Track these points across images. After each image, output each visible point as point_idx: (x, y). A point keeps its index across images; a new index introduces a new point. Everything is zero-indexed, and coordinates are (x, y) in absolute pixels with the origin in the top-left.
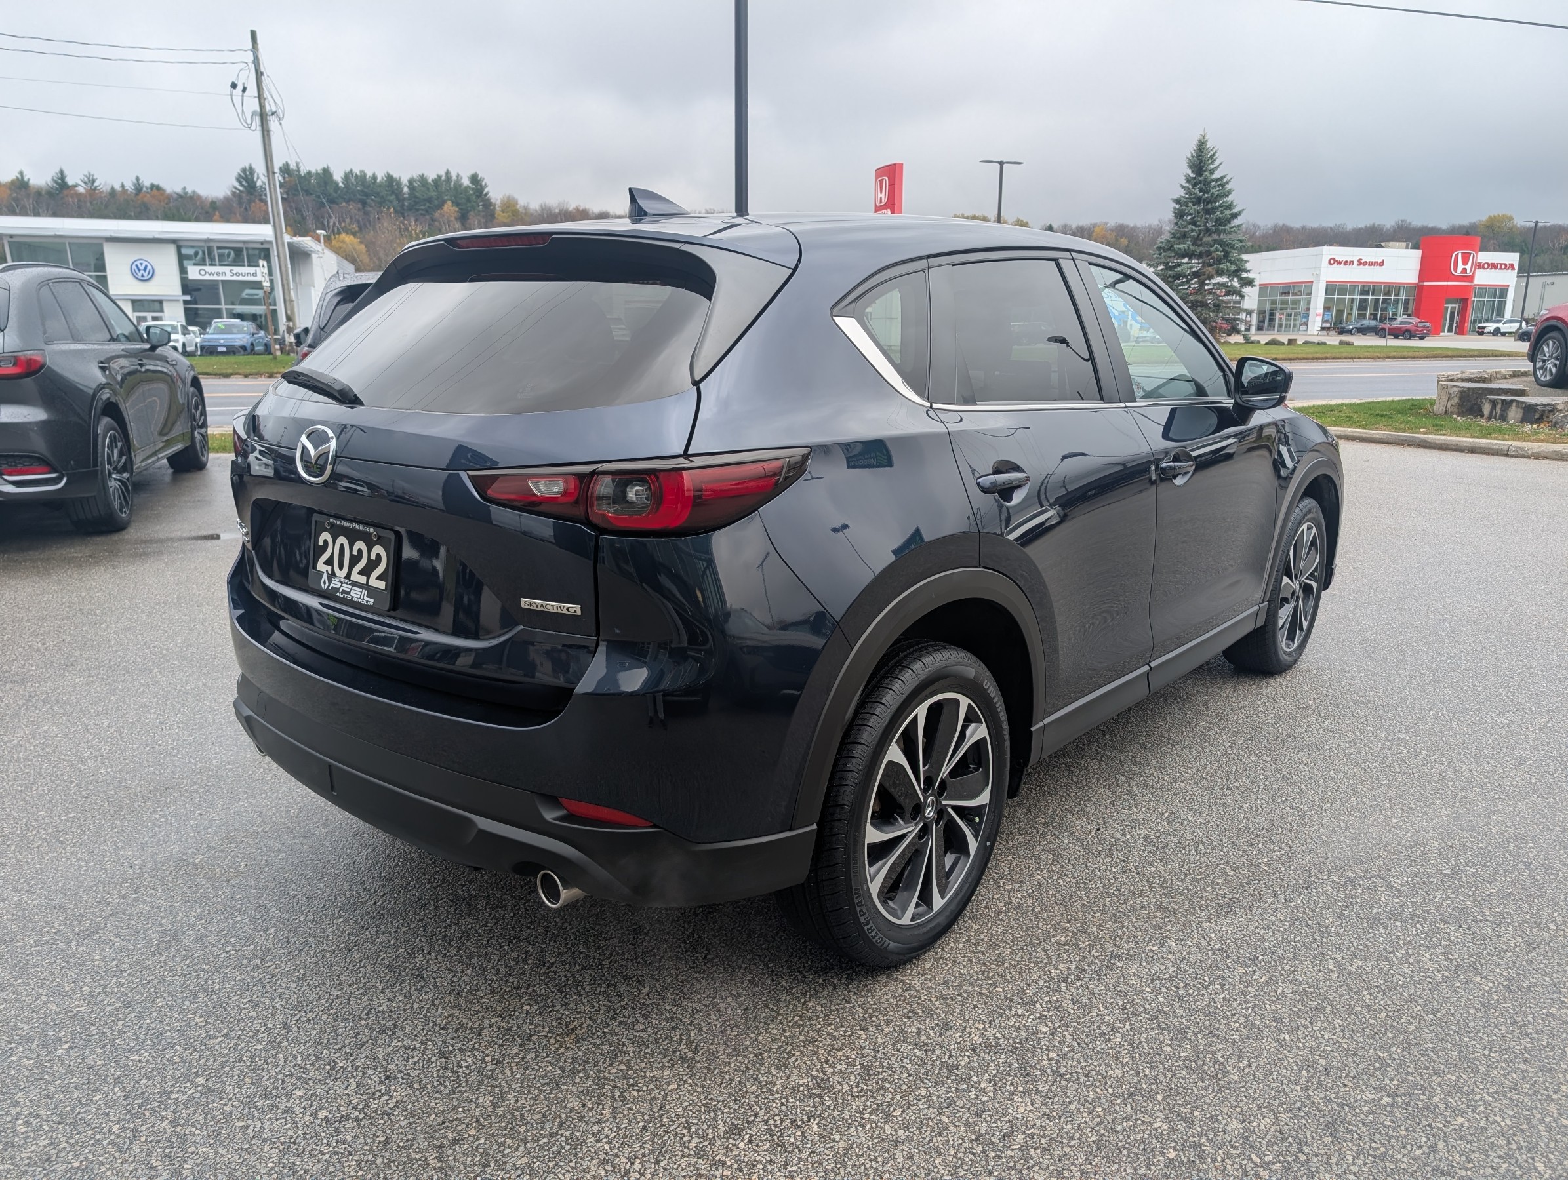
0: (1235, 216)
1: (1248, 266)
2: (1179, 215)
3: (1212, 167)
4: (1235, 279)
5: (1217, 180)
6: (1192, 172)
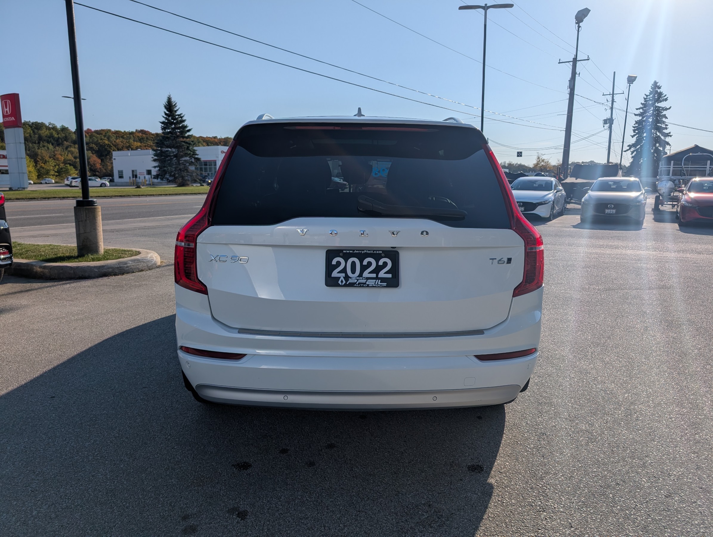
1: (197, 152)
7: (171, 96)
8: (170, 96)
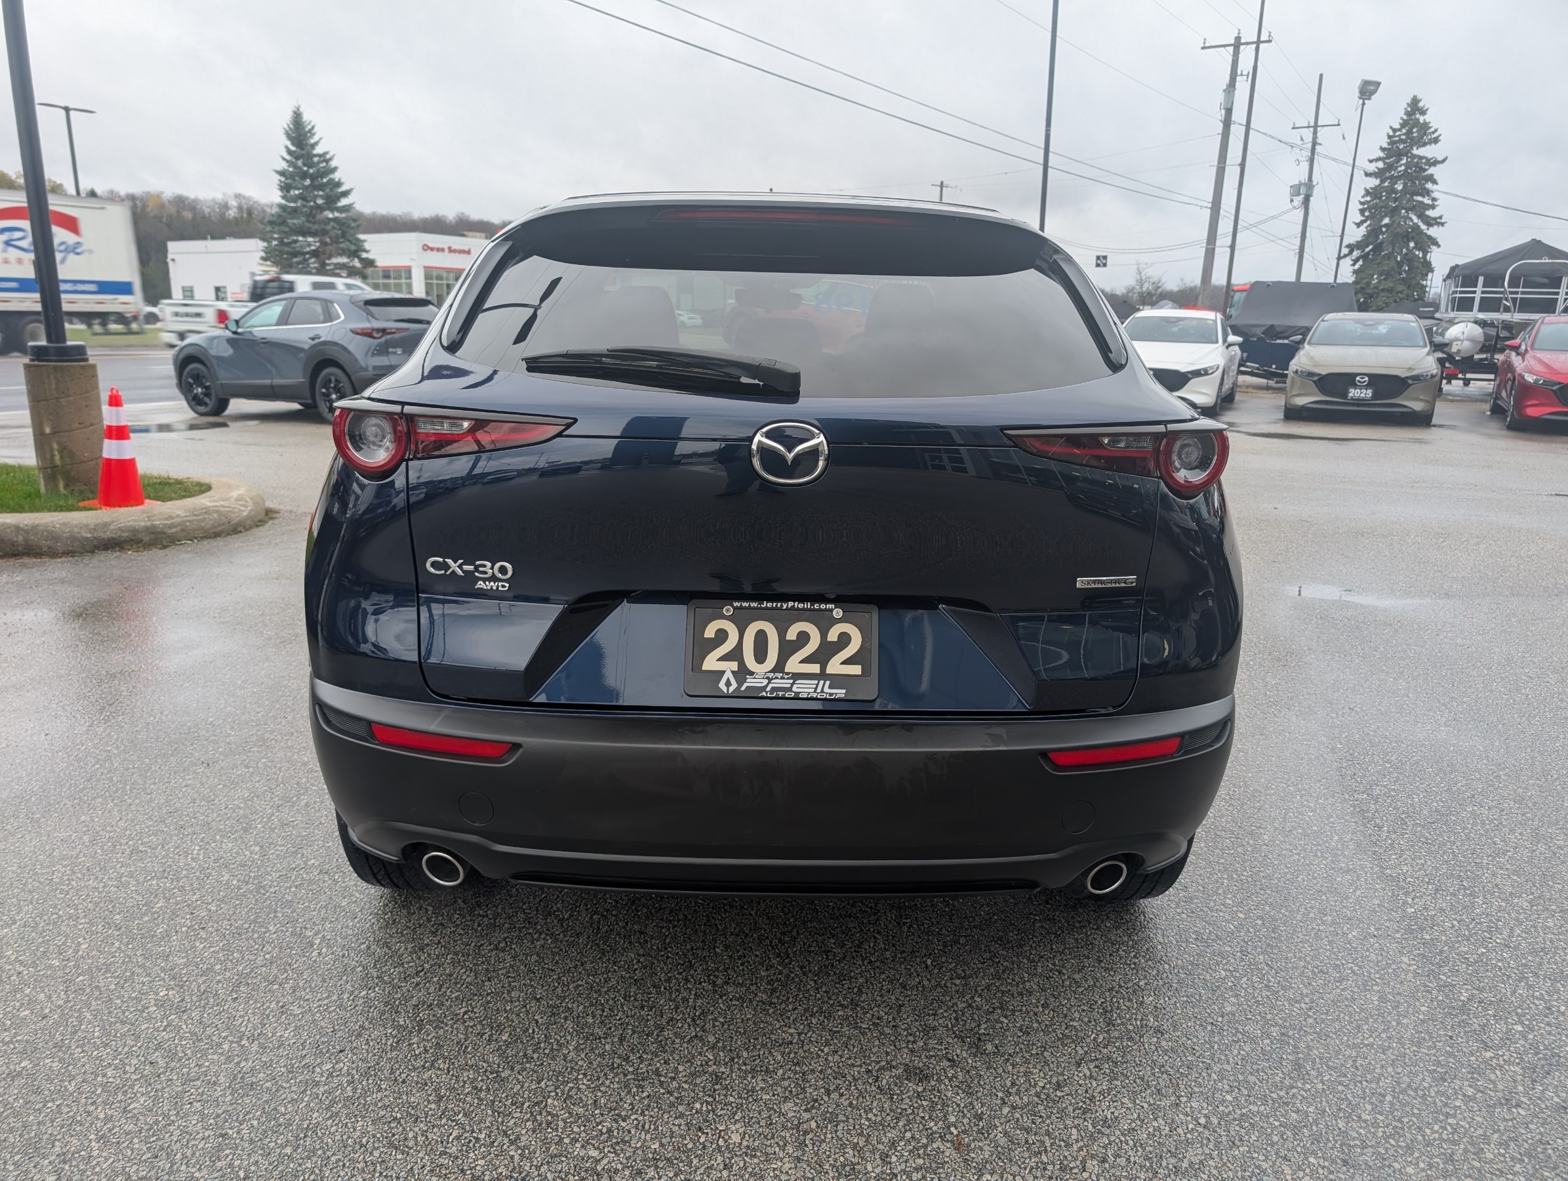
0: (346, 194)
1: (367, 246)
2: (285, 188)
3: (312, 141)
4: (356, 260)
5: (319, 156)
6: (293, 144)
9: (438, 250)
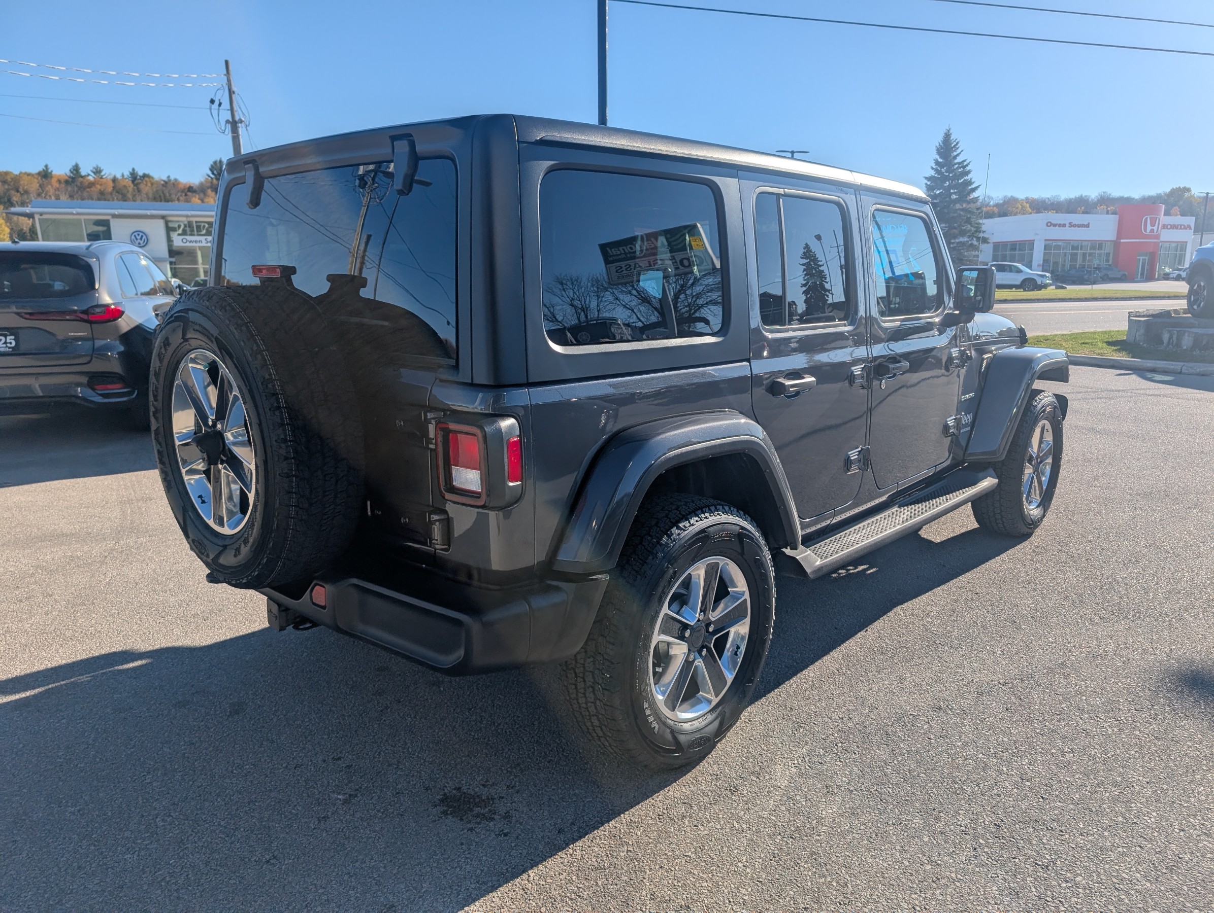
0: (974, 190)
4: (974, 239)
5: (959, 163)
6: (940, 157)
7: (951, 132)
8: (949, 131)
9: (1060, 225)
